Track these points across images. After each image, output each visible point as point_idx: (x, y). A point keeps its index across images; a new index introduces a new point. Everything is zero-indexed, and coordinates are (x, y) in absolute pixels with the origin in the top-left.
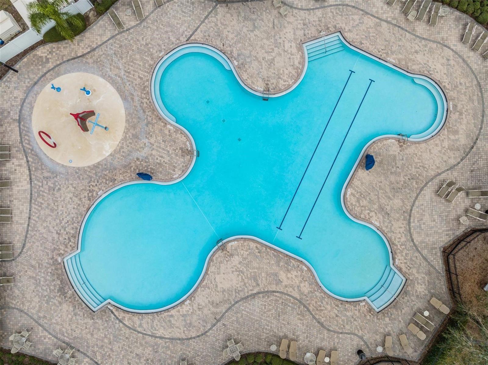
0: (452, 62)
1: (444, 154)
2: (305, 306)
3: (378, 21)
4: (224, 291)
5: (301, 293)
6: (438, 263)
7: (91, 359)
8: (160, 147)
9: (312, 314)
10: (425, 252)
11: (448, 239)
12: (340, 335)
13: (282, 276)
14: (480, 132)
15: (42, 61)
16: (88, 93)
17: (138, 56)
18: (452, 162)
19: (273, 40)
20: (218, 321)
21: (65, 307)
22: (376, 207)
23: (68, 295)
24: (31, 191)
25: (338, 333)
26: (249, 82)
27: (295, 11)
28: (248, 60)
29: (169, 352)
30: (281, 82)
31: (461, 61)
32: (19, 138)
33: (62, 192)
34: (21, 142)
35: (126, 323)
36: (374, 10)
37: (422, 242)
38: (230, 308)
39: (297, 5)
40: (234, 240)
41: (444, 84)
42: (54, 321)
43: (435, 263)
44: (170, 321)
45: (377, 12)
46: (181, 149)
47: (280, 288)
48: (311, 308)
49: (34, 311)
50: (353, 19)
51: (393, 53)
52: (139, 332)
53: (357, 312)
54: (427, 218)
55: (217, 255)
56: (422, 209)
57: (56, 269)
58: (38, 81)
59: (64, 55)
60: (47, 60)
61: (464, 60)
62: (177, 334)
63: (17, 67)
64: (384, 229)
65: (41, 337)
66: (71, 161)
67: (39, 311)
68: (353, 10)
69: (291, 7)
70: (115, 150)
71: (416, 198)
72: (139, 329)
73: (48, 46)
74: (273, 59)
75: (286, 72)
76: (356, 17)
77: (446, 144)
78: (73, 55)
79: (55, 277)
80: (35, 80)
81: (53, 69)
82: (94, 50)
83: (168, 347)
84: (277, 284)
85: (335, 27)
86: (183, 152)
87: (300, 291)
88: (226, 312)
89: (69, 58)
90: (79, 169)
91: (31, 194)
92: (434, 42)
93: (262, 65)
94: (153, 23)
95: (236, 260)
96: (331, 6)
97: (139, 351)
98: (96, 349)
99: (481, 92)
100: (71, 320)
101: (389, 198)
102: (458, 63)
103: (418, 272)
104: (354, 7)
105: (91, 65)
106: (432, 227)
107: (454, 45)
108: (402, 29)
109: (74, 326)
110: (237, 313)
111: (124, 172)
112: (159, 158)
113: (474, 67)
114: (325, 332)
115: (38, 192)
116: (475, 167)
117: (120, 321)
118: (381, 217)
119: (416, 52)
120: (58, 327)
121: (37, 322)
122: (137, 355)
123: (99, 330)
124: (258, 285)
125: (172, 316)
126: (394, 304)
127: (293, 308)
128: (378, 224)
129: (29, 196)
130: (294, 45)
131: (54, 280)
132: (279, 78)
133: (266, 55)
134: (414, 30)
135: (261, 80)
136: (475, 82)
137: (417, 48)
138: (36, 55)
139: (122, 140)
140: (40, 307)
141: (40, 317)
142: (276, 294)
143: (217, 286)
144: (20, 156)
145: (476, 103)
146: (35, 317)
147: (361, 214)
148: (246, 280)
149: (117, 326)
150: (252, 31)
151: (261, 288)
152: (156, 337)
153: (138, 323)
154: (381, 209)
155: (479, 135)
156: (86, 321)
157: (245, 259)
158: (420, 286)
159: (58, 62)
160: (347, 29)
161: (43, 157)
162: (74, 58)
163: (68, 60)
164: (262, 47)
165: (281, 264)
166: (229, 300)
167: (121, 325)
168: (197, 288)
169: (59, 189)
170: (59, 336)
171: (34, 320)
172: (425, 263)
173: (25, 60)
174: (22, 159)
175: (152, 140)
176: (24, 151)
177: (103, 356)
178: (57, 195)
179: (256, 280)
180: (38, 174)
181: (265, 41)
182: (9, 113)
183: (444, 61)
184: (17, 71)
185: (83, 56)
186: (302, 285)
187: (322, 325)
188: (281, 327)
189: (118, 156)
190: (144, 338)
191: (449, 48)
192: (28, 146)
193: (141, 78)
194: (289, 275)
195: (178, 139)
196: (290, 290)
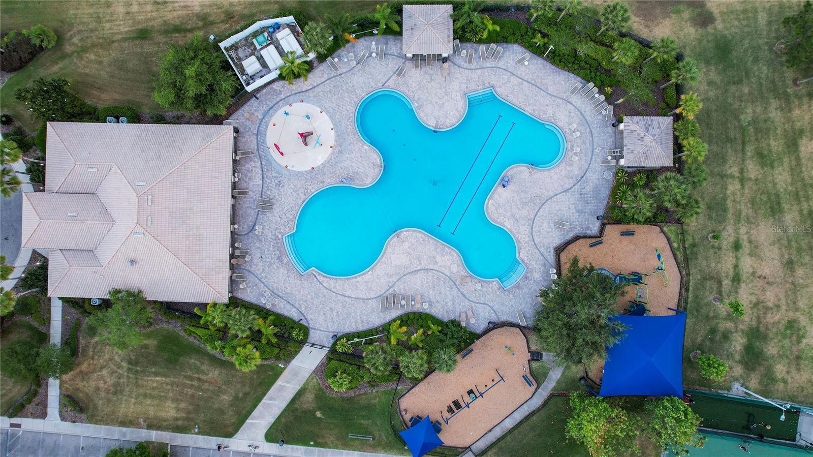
0: (572, 114)
1: (561, 180)
2: (453, 281)
3: (521, 80)
4: (396, 266)
5: (451, 272)
6: (552, 258)
7: (298, 309)
8: (358, 161)
9: (457, 288)
10: (542, 250)
11: (560, 242)
12: (477, 305)
13: (438, 258)
14: (589, 166)
15: (276, 93)
16: (309, 118)
17: (346, 95)
18: (568, 186)
19: (444, 90)
20: (390, 288)
21: (281, 270)
22: (509, 214)
23: (285, 263)
24: (263, 185)
25: (475, 302)
26: (425, 118)
27: (462, 70)
28: (425, 103)
29: (354, 308)
30: (448, 121)
31: (579, 114)
32: (256, 147)
33: (285, 188)
34: (258, 150)
35: (325, 285)
36: (519, 72)
37: (540, 243)
38: (400, 279)
39: (463, 65)
40: (406, 231)
41: (565, 130)
42: (272, 280)
43: (549, 258)
44: (356, 285)
45: (521, 74)
46: (373, 163)
47: (435, 267)
48: (457, 284)
49: (259, 273)
50: (503, 78)
51: (529, 104)
52: (333, 292)
53: (490, 289)
54: (545, 225)
55: (393, 241)
56: (542, 219)
57: (277, 243)
58: (273, 107)
59: (293, 90)
60: (280, 91)
61: (581, 113)
62: (362, 295)
63: (258, 96)
64: (513, 230)
65: (262, 291)
66: (293, 167)
67: (262, 273)
68: (504, 71)
69: (459, 67)
70: (326, 161)
71: (538, 211)
72: (334, 290)
73: (281, 83)
74: (443, 104)
75: (452, 113)
76: (505, 77)
77: (563, 173)
78: (299, 90)
79: (276, 249)
80: (271, 106)
81: (284, 99)
82: (315, 87)
83: (353, 304)
84: (434, 264)
85: (489, 83)
86: (374, 165)
87: (450, 270)
88: (397, 281)
89: (296, 92)
90: (298, 172)
91: (262, 188)
92: (561, 98)
93: (434, 107)
94: (359, 71)
95: (407, 245)
96: (488, 67)
97: (332, 306)
98: (301, 302)
99: (592, 137)
100: (285, 280)
101: (519, 209)
102: (577, 115)
103: (536, 264)
104: (504, 69)
105: (312, 98)
106: (548, 233)
107: (575, 102)
108: (538, 87)
109: (287, 285)
110: (405, 283)
111: (331, 177)
112: (357, 169)
113: (589, 119)
114: (467, 301)
115: (268, 187)
116: (584, 191)
117: (320, 283)
118: (512, 222)
119: (547, 105)
120: (275, 285)
121: (260, 280)
122: (331, 308)
123: (304, 288)
124: (421, 264)
125: (358, 282)
126: (518, 286)
127: (444, 282)
128: (509, 227)
129: (260, 190)
130: (458, 94)
131: (275, 251)
132: (447, 117)
133: (438, 100)
134: (547, 89)
135: (433, 118)
136: (588, 130)
137: (548, 102)
138: (272, 88)
139: (331, 154)
140: (263, 270)
141: (262, 277)
142: (434, 271)
143: (391, 263)
144: (256, 160)
145: (588, 145)
146: (259, 277)
147: (498, 218)
148: (412, 260)
149: (318, 286)
150: (430, 82)
151: (423, 266)
152: (345, 296)
153: (333, 285)
154: (513, 216)
155: (588, 168)
156: (295, 281)
157: (413, 245)
158: (536, 274)
159: (288, 95)
160: (498, 86)
161: (273, 162)
162: (300, 92)
163: (295, 94)
164: (436, 95)
165: (438, 250)
166: (399, 273)
167: (321, 286)
168: (378, 263)
169: (283, 186)
170: (275, 291)
171: (258, 279)
172: (542, 258)
173: (264, 91)
174: (257, 162)
175: (353, 156)
176: (260, 157)
177: (306, 308)
178: (282, 190)
179: (420, 261)
180: (269, 174)
181: (438, 90)
182: (250, 128)
183: (567, 113)
184: (258, 99)
185: (307, 91)
186: (452, 266)
187: (464, 296)
188: (435, 295)
189: (327, 165)
190: (336, 297)
191: (572, 104)
192: (263, 153)
193: (348, 111)
194: (443, 259)
195: (371, 156)
196: (443, 269)
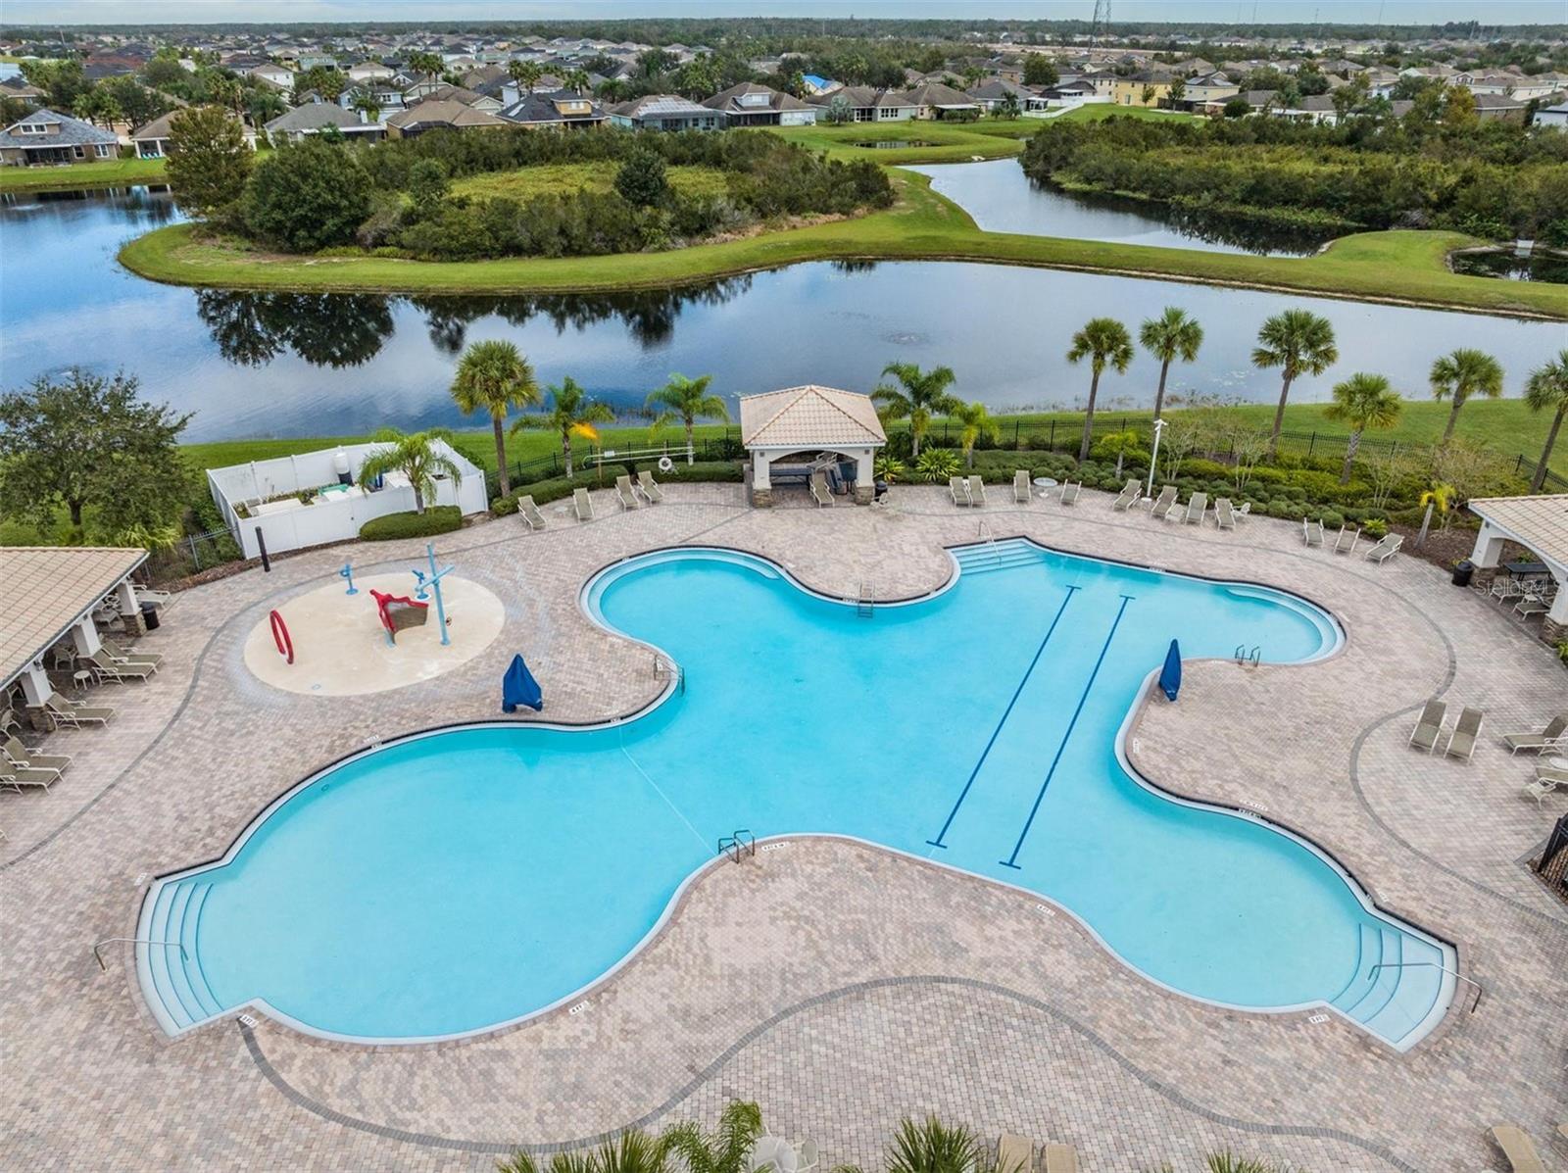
1: (1381, 683)
2: (1076, 1027)
3: (1103, 526)
4: (736, 975)
6: (1542, 900)
9: (1116, 1056)
10: (1470, 872)
13: (964, 931)
14: (1451, 652)
15: (337, 560)
19: (874, 543)
20: (703, 1077)
22: (1235, 772)
24: (162, 735)
26: (823, 586)
27: (920, 517)
28: (820, 563)
30: (903, 587)
31: (1322, 565)
32: (198, 653)
33: (254, 737)
34: (201, 658)
35: (291, 1078)
36: (1092, 517)
37: (1441, 848)
38: (757, 1032)
39: (923, 511)
44: (488, 1074)
45: (1098, 518)
47: (958, 969)
48: (1105, 1034)
52: (330, 1116)
53: (1308, 1049)
54: (1416, 796)
55: (718, 875)
56: (1387, 778)
57: (109, 904)
58: (308, 582)
59: (393, 555)
60: (349, 558)
61: (1330, 566)
62: (506, 1126)
63: (275, 564)
66: (317, 687)
68: (1046, 516)
69: (910, 513)
71: (1355, 757)
72: (336, 1105)
73: (363, 545)
74: (879, 563)
77: (1373, 668)
78: (412, 555)
79: (88, 926)
80: (302, 581)
81: (355, 569)
82: (464, 550)
84: (947, 957)
85: (1011, 531)
87: (1044, 976)
88: (742, 1044)
89: (401, 558)
90: (331, 699)
91: (156, 742)
92: (1244, 546)
93: (851, 568)
94: (610, 526)
95: (786, 889)
96: (995, 512)
100: (50, 1064)
101: (1268, 756)
102: (1319, 569)
103: (1484, 925)
104: (1044, 513)
106: (1451, 816)
107: (1296, 550)
108: (1162, 534)
110: (788, 1049)
113: (1362, 572)
115: (182, 738)
117: (268, 1071)
118: (1266, 793)
119: (1213, 556)
123: (153, 1103)
124: (874, 959)
125: (503, 1055)
127: (1028, 1036)
128: (1263, 808)
129: (145, 746)
130: (924, 549)
131: (76, 935)
132: (896, 582)
133: (861, 558)
134: (1191, 535)
135: (850, 584)
136: (1379, 589)
137: (1210, 552)
138: (326, 554)
142: (950, 987)
143: (708, 960)
144: (179, 679)
145: (1405, 614)
147: (1194, 786)
148: (825, 945)
149: (243, 1088)
150: (828, 534)
151: (887, 967)
153: (342, 1079)
154: (1256, 776)
155: (1452, 656)
156: (114, 1068)
157: (819, 886)
158: (1522, 967)
159: (373, 562)
160: (1039, 536)
161: (243, 679)
163: (396, 561)
164: (852, 550)
165: (955, 899)
166: (753, 1004)
168: (632, 963)
172: (1494, 901)
173: (299, 558)
174: (180, 683)
176: (198, 671)
178: (237, 743)
179: (862, 943)
180: (207, 707)
181: (857, 544)
182: (206, 619)
183: (1284, 565)
184: (269, 570)
185: (436, 556)
186: (1048, 959)
187: (1173, 1095)
188: (991, 1104)
189: (456, 680)
191: (1285, 553)
192: (214, 664)
194: (991, 931)
195: (632, 657)
196: (1002, 975)
